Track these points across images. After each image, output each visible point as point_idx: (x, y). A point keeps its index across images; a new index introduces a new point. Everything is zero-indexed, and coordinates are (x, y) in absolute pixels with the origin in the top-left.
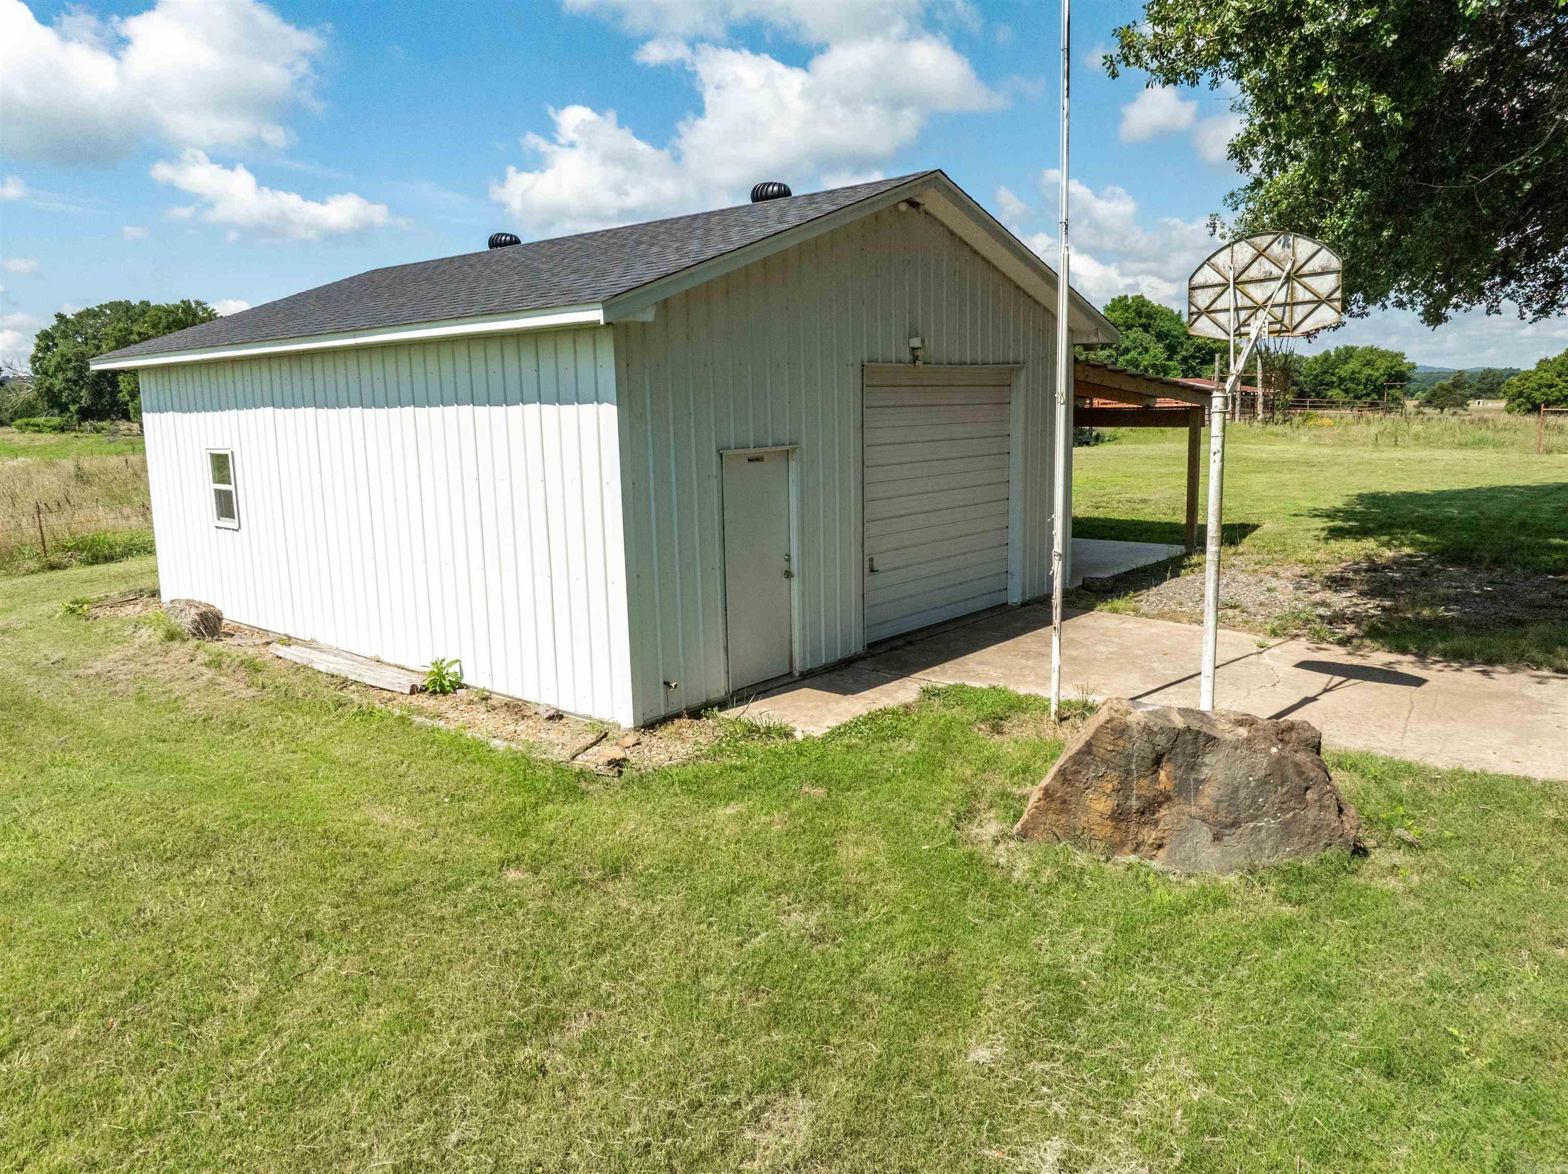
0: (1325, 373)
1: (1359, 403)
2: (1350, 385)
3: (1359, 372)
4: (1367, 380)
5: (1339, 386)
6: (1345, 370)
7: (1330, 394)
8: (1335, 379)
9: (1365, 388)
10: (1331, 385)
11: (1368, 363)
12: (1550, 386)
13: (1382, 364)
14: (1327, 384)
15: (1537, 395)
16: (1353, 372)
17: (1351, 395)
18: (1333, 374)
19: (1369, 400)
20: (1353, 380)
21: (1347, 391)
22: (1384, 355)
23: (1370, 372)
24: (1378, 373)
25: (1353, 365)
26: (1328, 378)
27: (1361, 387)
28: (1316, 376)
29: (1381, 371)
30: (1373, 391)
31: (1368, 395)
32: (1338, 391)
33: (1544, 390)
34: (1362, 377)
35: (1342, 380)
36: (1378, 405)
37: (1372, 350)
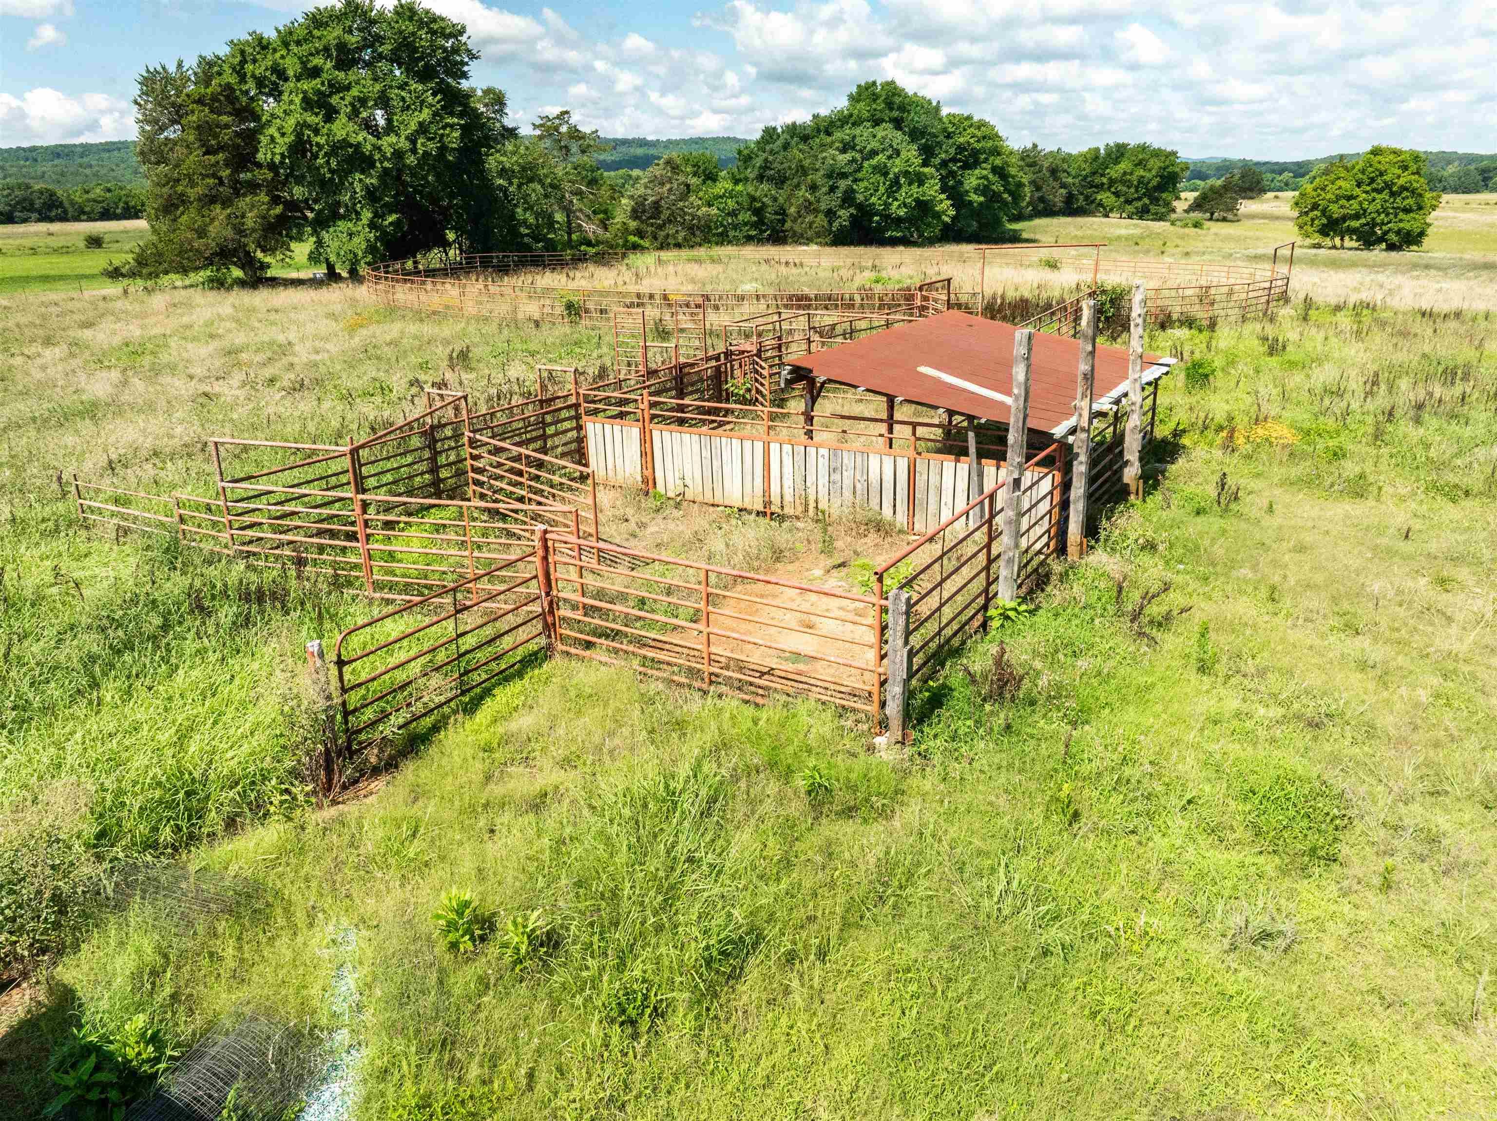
0: (1094, 173)
1: (1130, 209)
2: (1122, 188)
3: (1131, 174)
4: (1139, 182)
5: (1109, 188)
6: (1115, 171)
7: (1099, 197)
8: (1105, 180)
9: (1137, 191)
10: (1100, 187)
11: (1140, 163)
12: (1349, 198)
13: (1155, 164)
14: (1096, 187)
15: (1334, 207)
16: (1125, 173)
17: (1122, 199)
18: (1102, 175)
19: (1139, 204)
20: (1123, 182)
21: (1117, 194)
22: (1157, 153)
23: (1142, 173)
24: (1150, 175)
25: (1124, 166)
26: (1098, 180)
27: (1132, 190)
28: (1086, 177)
29: (1154, 172)
30: (1144, 194)
31: (1139, 199)
32: (1108, 194)
33: (1343, 202)
34: (1134, 178)
35: (1112, 182)
36: (1148, 211)
37: (1143, 148)
